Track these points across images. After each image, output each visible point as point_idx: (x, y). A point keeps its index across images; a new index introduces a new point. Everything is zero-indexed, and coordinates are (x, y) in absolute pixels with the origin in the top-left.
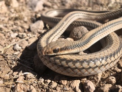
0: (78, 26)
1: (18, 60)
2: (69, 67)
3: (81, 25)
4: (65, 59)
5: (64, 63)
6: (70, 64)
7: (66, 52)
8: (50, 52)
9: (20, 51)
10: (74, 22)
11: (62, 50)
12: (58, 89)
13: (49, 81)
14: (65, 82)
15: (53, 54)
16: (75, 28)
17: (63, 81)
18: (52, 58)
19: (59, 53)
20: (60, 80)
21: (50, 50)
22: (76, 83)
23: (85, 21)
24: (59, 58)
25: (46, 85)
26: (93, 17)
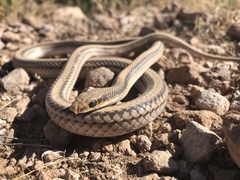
0: (95, 68)
2: (115, 122)
3: (99, 67)
5: (107, 118)
8: (85, 108)
9: (4, 127)
10: (86, 63)
11: (100, 101)
13: (87, 153)
14: (110, 148)
15: (90, 109)
17: (107, 147)
18: (88, 117)
19: (97, 107)
20: (102, 147)
26: (113, 52)
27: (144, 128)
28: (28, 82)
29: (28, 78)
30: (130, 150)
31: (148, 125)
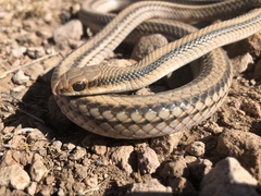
1: (19, 104)
2: (105, 120)
3: (156, 32)
4: (97, 105)
5: (95, 111)
6: (108, 114)
7: (101, 90)
8: (67, 90)
12: (87, 162)
13: (71, 146)
14: (101, 150)
15: (74, 93)
16: (143, 38)
17: (97, 148)
18: (74, 102)
19: (85, 92)
21: (67, 85)
22: (125, 153)
23: (167, 23)
24: (86, 102)
25: (65, 154)
27: (161, 138)
28: (79, 37)
29: (81, 33)
30: (125, 162)
31: (167, 136)
